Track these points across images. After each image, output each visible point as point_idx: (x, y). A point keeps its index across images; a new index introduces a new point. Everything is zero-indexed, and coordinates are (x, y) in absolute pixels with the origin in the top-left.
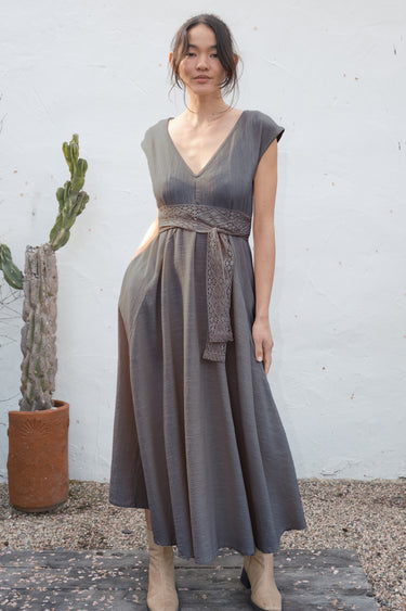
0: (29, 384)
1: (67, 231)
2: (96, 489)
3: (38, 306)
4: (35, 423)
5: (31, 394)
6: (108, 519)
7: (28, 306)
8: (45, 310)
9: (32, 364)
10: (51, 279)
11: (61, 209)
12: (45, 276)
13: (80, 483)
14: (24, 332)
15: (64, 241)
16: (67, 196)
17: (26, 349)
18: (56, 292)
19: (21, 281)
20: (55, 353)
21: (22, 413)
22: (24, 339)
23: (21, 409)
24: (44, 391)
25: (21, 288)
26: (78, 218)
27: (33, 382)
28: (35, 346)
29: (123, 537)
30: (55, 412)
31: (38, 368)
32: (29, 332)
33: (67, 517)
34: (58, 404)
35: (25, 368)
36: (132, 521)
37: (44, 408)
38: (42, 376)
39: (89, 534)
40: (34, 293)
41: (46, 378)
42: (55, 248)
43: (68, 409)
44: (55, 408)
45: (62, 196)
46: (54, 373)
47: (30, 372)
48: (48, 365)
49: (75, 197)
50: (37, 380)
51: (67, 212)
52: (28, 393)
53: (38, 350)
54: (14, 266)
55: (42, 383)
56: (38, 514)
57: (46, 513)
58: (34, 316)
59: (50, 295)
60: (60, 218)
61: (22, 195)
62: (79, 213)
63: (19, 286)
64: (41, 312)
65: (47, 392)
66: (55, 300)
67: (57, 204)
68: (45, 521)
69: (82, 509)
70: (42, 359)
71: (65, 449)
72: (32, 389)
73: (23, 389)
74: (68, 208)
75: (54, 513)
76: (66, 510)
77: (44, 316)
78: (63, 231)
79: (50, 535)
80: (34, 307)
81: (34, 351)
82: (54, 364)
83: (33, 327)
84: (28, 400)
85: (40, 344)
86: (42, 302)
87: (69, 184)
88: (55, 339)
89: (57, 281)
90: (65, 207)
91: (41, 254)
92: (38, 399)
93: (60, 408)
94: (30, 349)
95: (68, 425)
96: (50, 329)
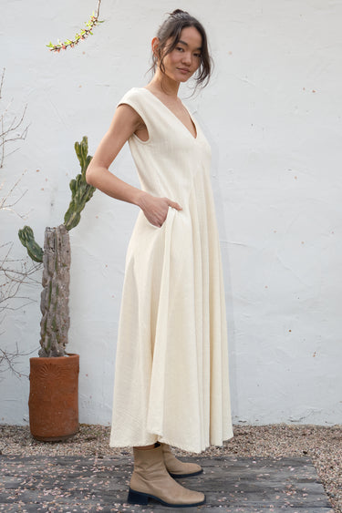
0: (47, 337)
1: (78, 214)
3: (55, 273)
4: (51, 366)
5: (49, 346)
7: (46, 275)
8: (60, 277)
9: (49, 320)
10: (65, 253)
11: (73, 197)
12: (60, 250)
13: (88, 426)
14: (43, 295)
15: (75, 222)
16: (79, 186)
17: (44, 309)
18: (69, 263)
19: (41, 255)
20: (68, 313)
21: (42, 358)
22: (43, 301)
23: (40, 356)
24: (59, 343)
25: (41, 261)
26: (87, 204)
27: (50, 336)
28: (52, 306)
30: (67, 359)
31: (54, 323)
32: (47, 295)
33: (76, 444)
34: (70, 354)
35: (44, 324)
37: (58, 355)
38: (57, 330)
40: (51, 264)
41: (60, 329)
42: (68, 228)
43: (78, 358)
44: (67, 356)
45: (74, 187)
46: (68, 328)
47: (48, 326)
48: (63, 321)
49: (85, 187)
50: (53, 333)
51: (78, 199)
52: (46, 344)
53: (55, 309)
54: (36, 244)
55: (58, 336)
56: (53, 443)
57: (60, 442)
58: (51, 282)
59: (64, 265)
60: (72, 204)
61: (43, 189)
62: (88, 200)
63: (40, 259)
64: (57, 278)
65: (61, 344)
66: (68, 269)
67: (70, 193)
68: (59, 446)
69: (89, 440)
70: (57, 316)
71: (75, 390)
72: (49, 340)
73: (42, 342)
74: (79, 195)
75: (66, 442)
76: (76, 441)
77: (60, 282)
78: (75, 214)
80: (50, 274)
81: (51, 310)
82: (67, 321)
83: (51, 292)
84: (45, 350)
85: (56, 304)
86: (57, 271)
87: (80, 176)
88: (68, 301)
89: (70, 255)
90: (77, 195)
91: (57, 232)
92: (54, 349)
93: (72, 357)
94: (47, 309)
95: (78, 371)
96: (64, 293)
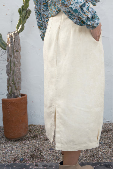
0: (10, 88)
1: (23, 25)
2: (41, 128)
3: (13, 56)
4: (12, 103)
5: (11, 91)
6: (44, 143)
7: (8, 56)
8: (15, 57)
9: (11, 79)
10: (17, 45)
11: (20, 16)
12: (15, 43)
13: (35, 126)
14: (7, 66)
15: (22, 30)
16: (23, 11)
17: (8, 73)
18: (20, 50)
19: (6, 47)
20: (20, 75)
21: (8, 99)
22: (7, 69)
24: (16, 90)
25: (6, 49)
26: (27, 20)
27: (11, 87)
28: (12, 72)
29: (50, 152)
30: (21, 99)
31: (13, 80)
32: (9, 66)
33: (27, 142)
34: (22, 95)
35: (8, 81)
37: (17, 97)
39: (35, 150)
40: (10, 51)
41: (16, 83)
42: (19, 33)
43: (27, 97)
44: (20, 97)
45: (20, 11)
46: (20, 83)
47: (10, 82)
48: (18, 79)
49: (26, 11)
50: (13, 85)
51: (22, 17)
53: (13, 73)
54: (3, 41)
55: (15, 87)
56: (15, 141)
57: (19, 140)
58: (11, 60)
59: (17, 51)
60: (20, 20)
61: (7, 14)
62: (27, 18)
63: (5, 48)
64: (14, 58)
65: (18, 90)
66: (19, 53)
68: (18, 144)
69: (33, 138)
70: (15, 77)
72: (11, 89)
73: (8, 90)
74: (23, 16)
75: (22, 140)
76: (27, 139)
77: (15, 60)
78: (21, 26)
79: (19, 152)
80: (11, 56)
81: (11, 74)
82: (20, 79)
83: (11, 65)
84: (10, 94)
85: (14, 71)
86: (14, 54)
87: (23, 6)
88: (20, 69)
89: (20, 46)
90: (22, 16)
91: (13, 35)
92: (14, 93)
93: (23, 97)
94: (10, 73)
95: (27, 103)
96: (18, 65)
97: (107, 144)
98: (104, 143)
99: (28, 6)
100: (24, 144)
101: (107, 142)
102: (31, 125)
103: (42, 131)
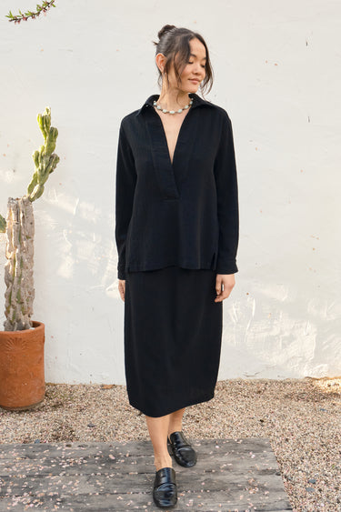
0: (12, 310)
1: (42, 186)
2: (67, 390)
3: (19, 246)
4: (16, 340)
5: (14, 317)
6: (76, 415)
8: (24, 250)
9: (14, 294)
10: (29, 225)
12: (24, 222)
13: (55, 385)
14: (7, 268)
15: (39, 194)
16: (42, 157)
17: (8, 281)
18: (33, 234)
19: (4, 227)
20: (32, 284)
21: (7, 333)
22: (7, 274)
23: (6, 330)
24: (24, 315)
26: (50, 175)
27: (15, 308)
28: (16, 279)
29: (88, 430)
30: (33, 332)
31: (18, 296)
32: (11, 267)
33: (43, 414)
34: (35, 325)
35: (9, 296)
36: (95, 417)
37: (24, 328)
38: (22, 303)
39: (61, 428)
40: (15, 237)
41: (25, 302)
42: (31, 200)
43: (44, 328)
44: (33, 329)
45: (37, 159)
46: (32, 300)
47: (13, 299)
48: (27, 293)
49: (48, 159)
50: (18, 306)
51: (41, 170)
52: (11, 316)
53: (19, 282)
55: (23, 308)
56: (20, 412)
57: (26, 411)
58: (15, 254)
59: (28, 237)
60: (35, 176)
61: (4, 155)
62: (52, 171)
64: (21, 250)
65: (27, 315)
66: (32, 241)
68: (26, 418)
69: (55, 407)
70: (22, 289)
71: (41, 361)
72: (14, 312)
73: (7, 313)
74: (42, 167)
75: (33, 411)
76: (43, 409)
77: (23, 255)
78: (38, 185)
79: (30, 429)
81: (15, 283)
82: (32, 293)
83: (15, 265)
84: (11, 322)
85: (20, 277)
86: (21, 243)
87: (43, 148)
88: (32, 273)
89: (33, 227)
90: (40, 167)
91: (20, 205)
92: (19, 321)
93: (38, 328)
94: (12, 281)
95: (44, 341)
96: (29, 265)
97: (193, 417)
98: (188, 416)
99: (53, 149)
100: (39, 418)
101: (192, 414)
102: (48, 385)
103: (70, 395)
